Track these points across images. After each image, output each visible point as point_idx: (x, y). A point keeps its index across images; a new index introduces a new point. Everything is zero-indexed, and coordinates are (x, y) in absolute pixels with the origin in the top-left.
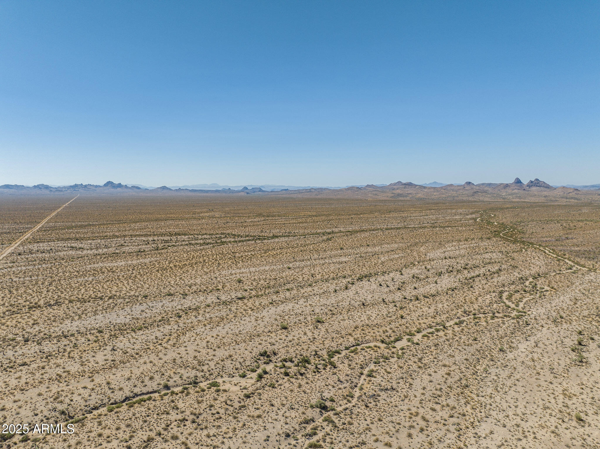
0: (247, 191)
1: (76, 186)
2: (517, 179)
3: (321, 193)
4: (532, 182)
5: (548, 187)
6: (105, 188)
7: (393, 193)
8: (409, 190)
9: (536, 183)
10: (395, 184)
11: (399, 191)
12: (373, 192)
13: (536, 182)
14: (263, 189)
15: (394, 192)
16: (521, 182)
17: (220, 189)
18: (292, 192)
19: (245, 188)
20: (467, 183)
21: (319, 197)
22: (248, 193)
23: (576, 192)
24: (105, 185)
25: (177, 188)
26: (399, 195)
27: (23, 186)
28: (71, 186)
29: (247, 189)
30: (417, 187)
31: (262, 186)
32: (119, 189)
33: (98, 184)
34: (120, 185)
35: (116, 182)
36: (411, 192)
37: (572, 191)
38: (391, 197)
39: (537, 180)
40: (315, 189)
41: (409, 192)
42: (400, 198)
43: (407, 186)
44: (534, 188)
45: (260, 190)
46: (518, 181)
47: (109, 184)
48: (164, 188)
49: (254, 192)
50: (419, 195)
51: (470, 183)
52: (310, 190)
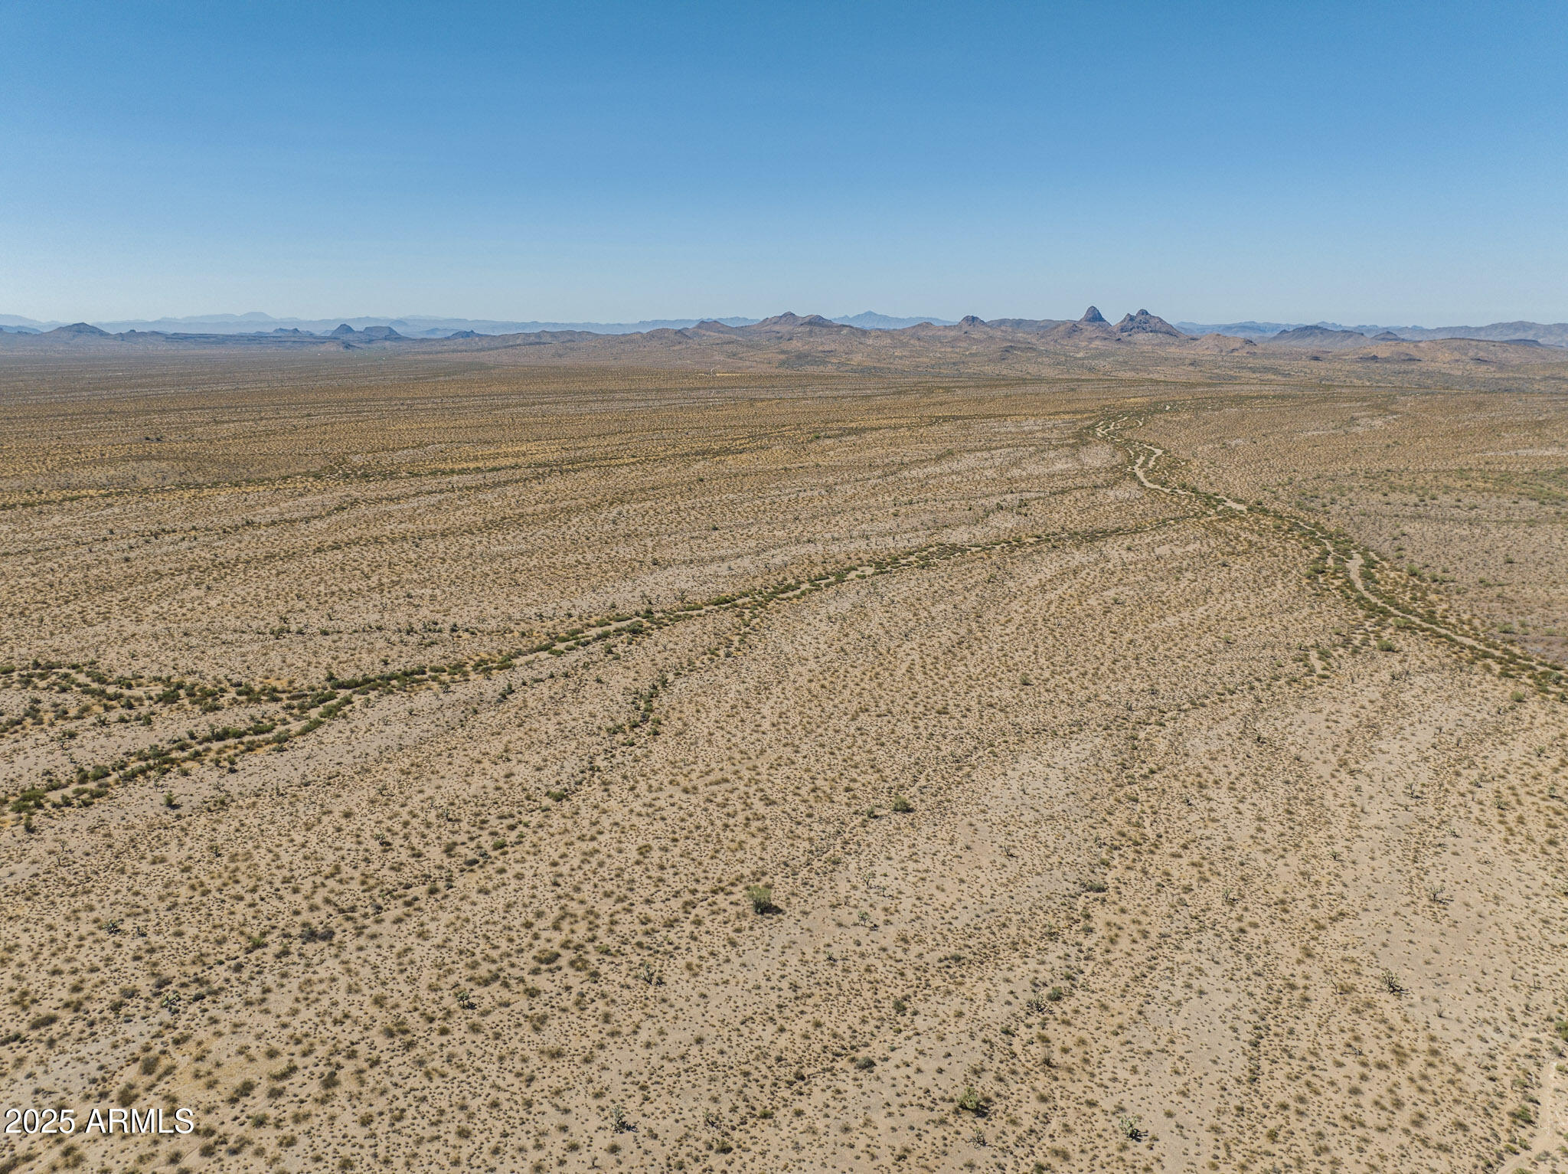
0: (349, 337)
2: (1093, 309)
3: (572, 349)
4: (1131, 318)
5: (1171, 332)
7: (783, 352)
8: (824, 343)
9: (1141, 322)
10: (778, 320)
11: (796, 345)
12: (726, 347)
13: (1141, 317)
14: (399, 330)
15: (785, 346)
16: (1101, 319)
17: (269, 330)
18: (485, 343)
19: (345, 328)
20: (967, 319)
21: (566, 362)
22: (348, 346)
23: (1248, 348)
25: (125, 330)
26: (802, 357)
29: (349, 330)
30: (845, 332)
31: (400, 322)
36: (833, 347)
37: (1238, 345)
38: (782, 364)
39: (1144, 312)
40: (553, 335)
41: (827, 348)
42: (809, 369)
43: (817, 329)
44: (1140, 337)
45: (391, 335)
46: (1095, 316)
48: (80, 329)
49: (370, 341)
50: (857, 359)
51: (974, 319)
52: (538, 335)
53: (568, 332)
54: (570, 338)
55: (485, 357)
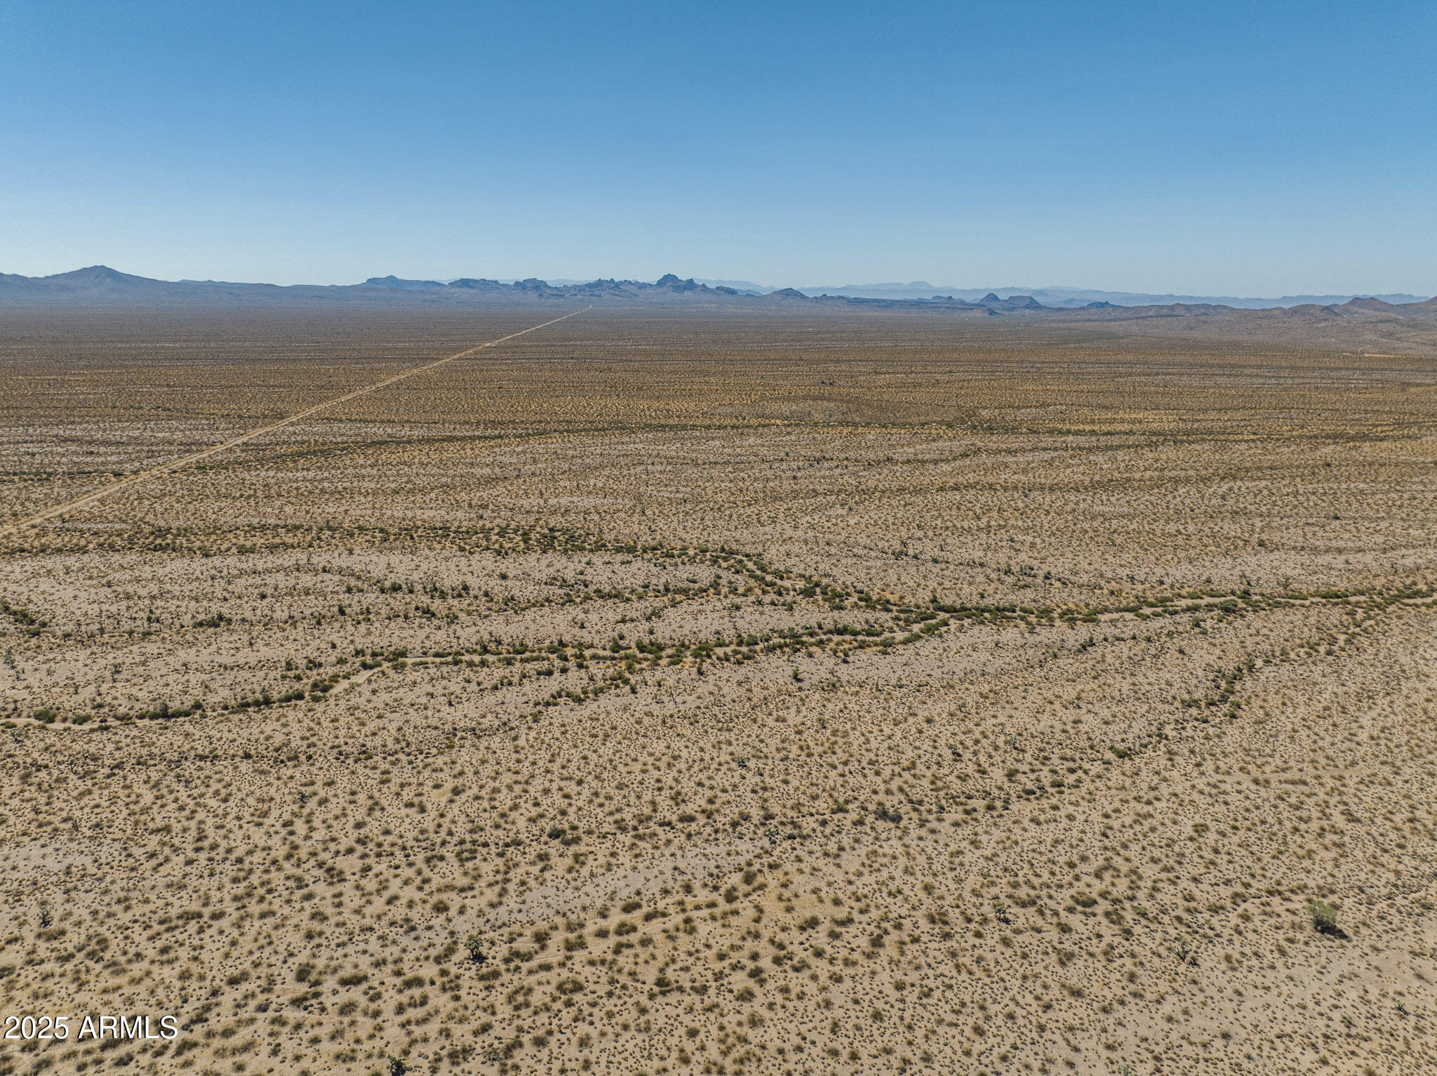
0: (994, 305)
1: (600, 283)
3: (1205, 322)
6: (660, 290)
14: (1039, 299)
17: (928, 297)
18: (1118, 313)
19: (992, 297)
21: (1197, 334)
22: (992, 313)
24: (660, 283)
25: (819, 295)
27: (496, 282)
28: (589, 285)
29: (995, 298)
31: (1041, 292)
32: (687, 293)
33: (646, 281)
34: (690, 285)
35: (683, 277)
45: (1032, 304)
47: (669, 281)
48: (789, 293)
49: (1013, 309)
52: (1172, 308)
53: (1203, 306)
54: (1204, 311)
55: (1114, 327)
